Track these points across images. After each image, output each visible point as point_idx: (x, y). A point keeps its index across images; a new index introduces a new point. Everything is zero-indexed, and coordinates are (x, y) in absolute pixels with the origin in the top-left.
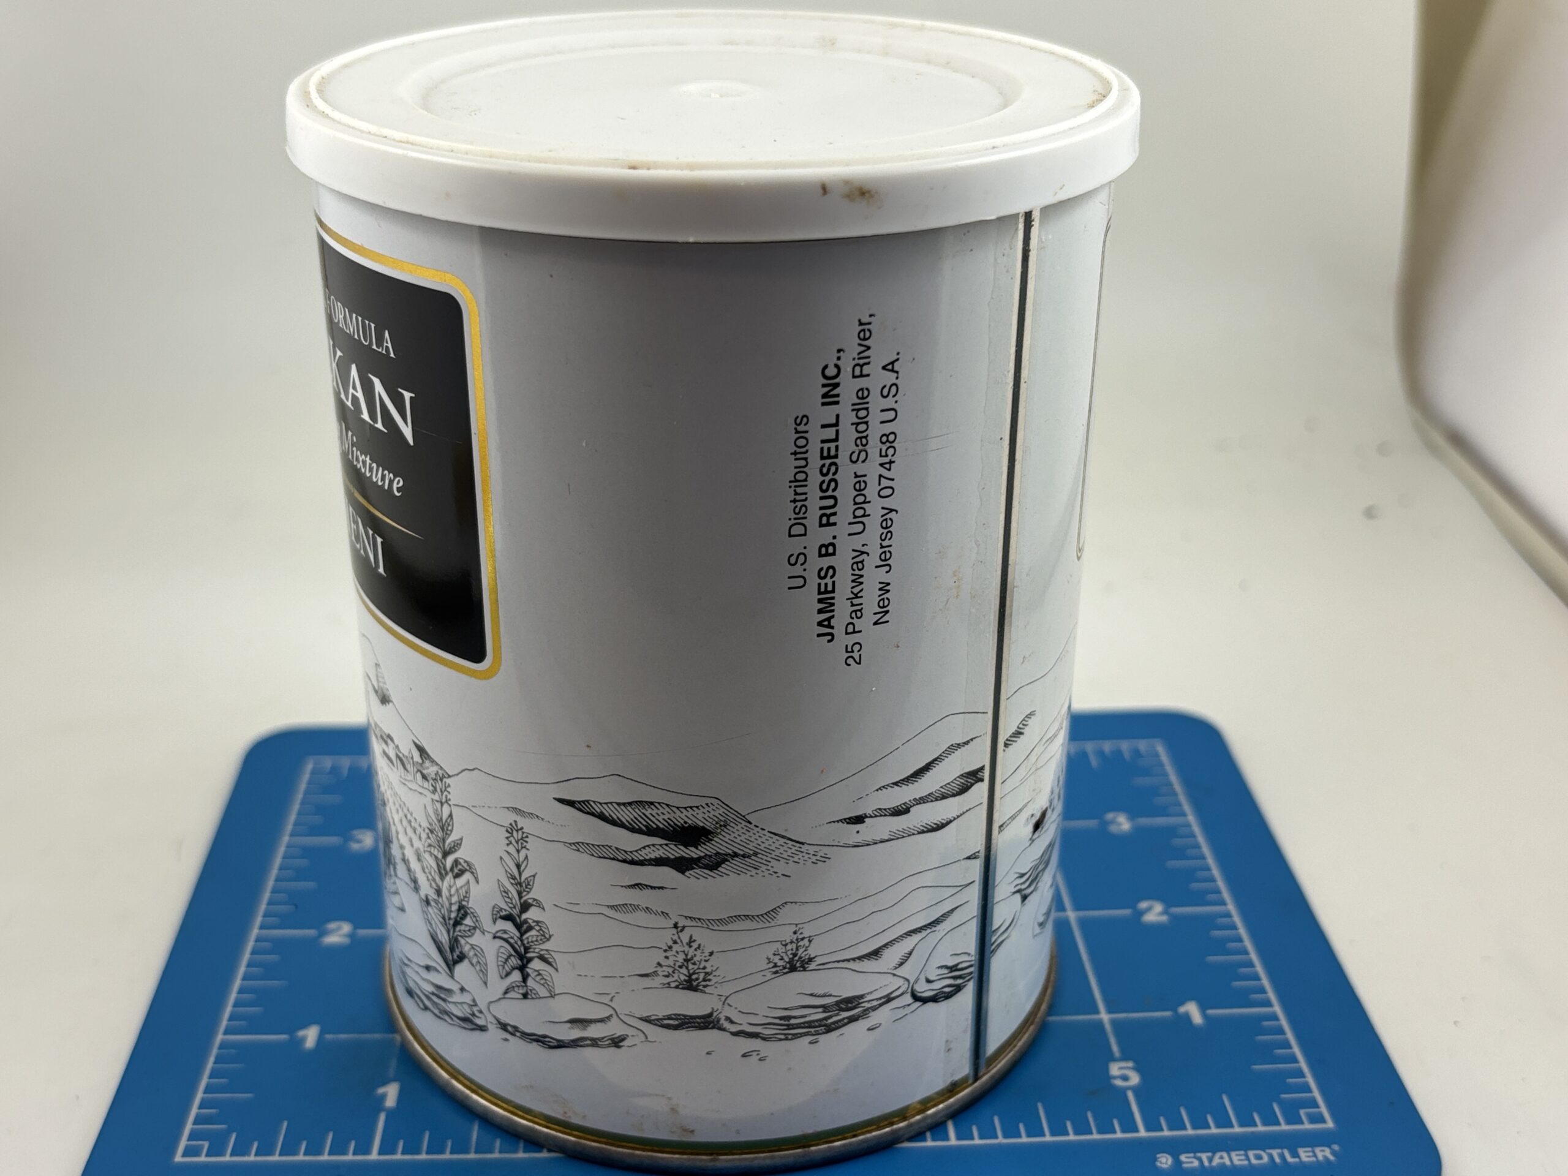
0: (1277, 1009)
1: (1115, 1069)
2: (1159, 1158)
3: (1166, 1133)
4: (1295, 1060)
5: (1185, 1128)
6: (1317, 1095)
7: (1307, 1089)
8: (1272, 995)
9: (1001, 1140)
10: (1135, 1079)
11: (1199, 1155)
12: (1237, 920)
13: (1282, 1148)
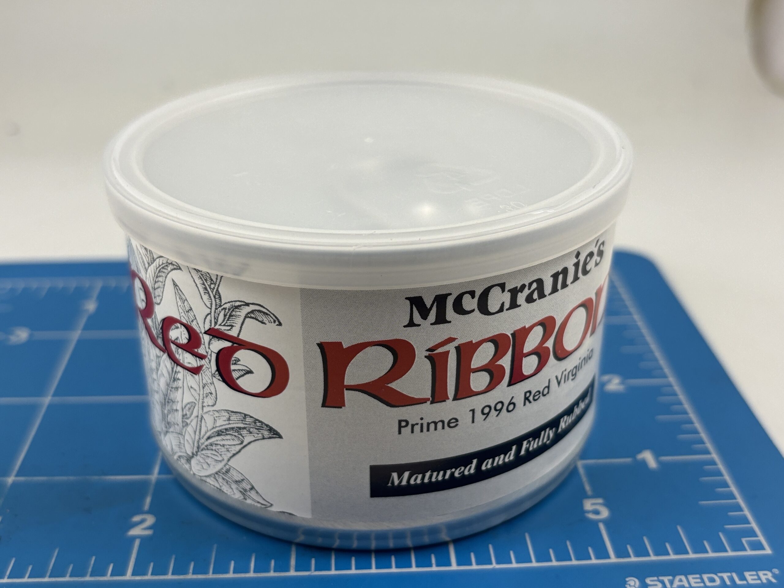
0: (715, 456)
1: (588, 505)
2: (628, 581)
3: (633, 559)
4: (733, 497)
5: (649, 555)
6: (754, 525)
7: (745, 521)
8: (709, 445)
9: (495, 565)
10: (605, 513)
11: (661, 578)
12: (677, 388)
13: (731, 572)
